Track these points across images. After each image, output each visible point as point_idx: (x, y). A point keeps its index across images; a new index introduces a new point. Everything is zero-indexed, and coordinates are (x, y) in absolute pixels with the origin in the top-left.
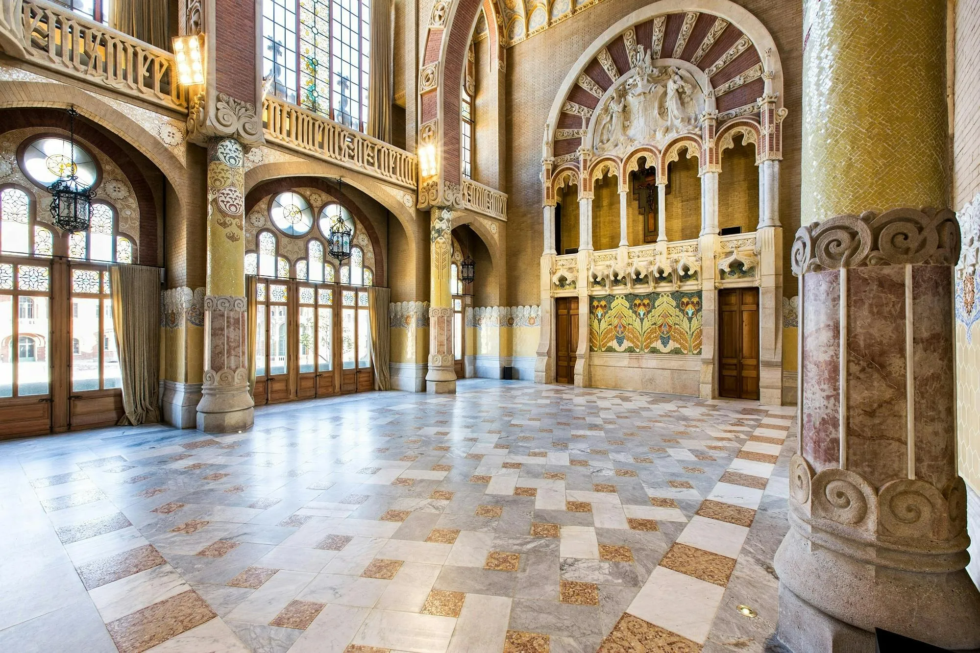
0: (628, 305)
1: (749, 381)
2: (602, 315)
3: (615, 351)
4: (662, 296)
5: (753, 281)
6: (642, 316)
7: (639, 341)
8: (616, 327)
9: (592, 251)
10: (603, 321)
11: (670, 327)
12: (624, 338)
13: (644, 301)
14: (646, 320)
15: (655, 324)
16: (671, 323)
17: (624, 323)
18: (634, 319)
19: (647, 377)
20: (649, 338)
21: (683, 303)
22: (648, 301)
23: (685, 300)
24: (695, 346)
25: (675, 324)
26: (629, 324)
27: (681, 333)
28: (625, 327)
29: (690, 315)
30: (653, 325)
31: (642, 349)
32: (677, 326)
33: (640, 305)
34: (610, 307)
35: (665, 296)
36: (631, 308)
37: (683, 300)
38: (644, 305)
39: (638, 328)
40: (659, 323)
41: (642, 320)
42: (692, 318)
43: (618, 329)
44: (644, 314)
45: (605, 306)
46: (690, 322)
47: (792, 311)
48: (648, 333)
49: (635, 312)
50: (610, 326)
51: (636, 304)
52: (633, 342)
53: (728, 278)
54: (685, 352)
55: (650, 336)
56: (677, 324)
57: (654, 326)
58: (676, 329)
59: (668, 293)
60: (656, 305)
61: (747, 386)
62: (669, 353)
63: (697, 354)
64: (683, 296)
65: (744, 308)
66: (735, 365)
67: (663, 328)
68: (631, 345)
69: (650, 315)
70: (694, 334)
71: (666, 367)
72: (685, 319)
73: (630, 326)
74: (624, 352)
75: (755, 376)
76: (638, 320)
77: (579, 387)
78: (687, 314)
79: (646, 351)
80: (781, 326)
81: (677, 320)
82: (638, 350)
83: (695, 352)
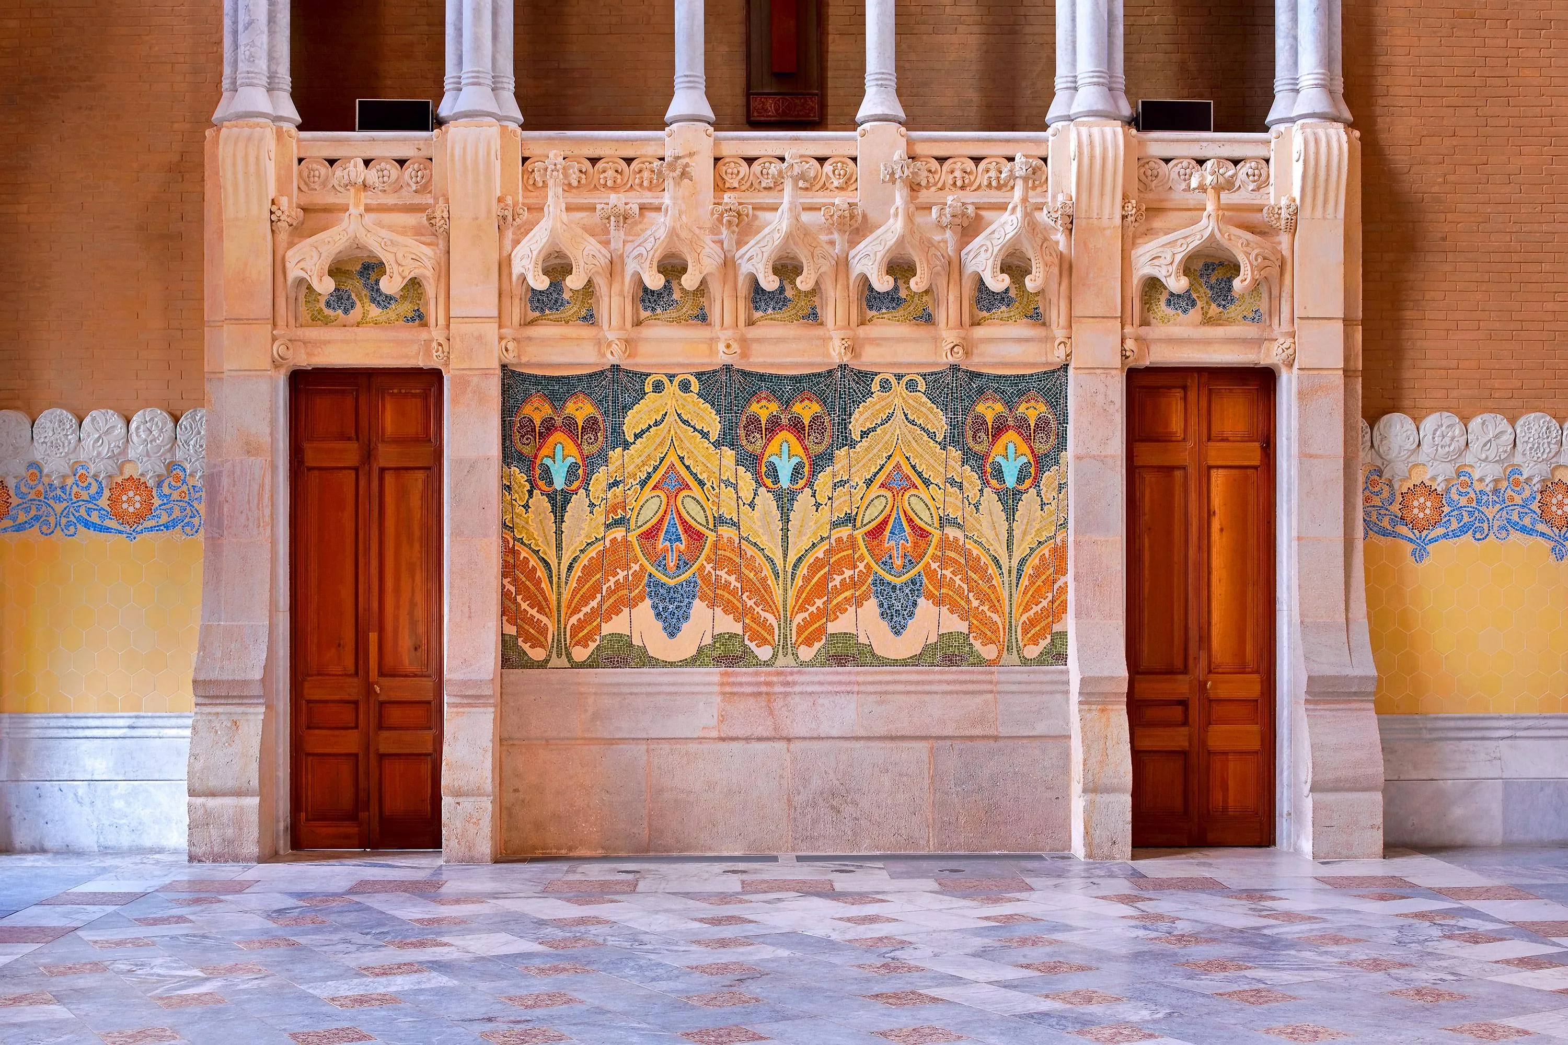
0: (713, 424)
1: (1234, 767)
2: (572, 472)
3: (645, 660)
4: (885, 386)
5: (1258, 342)
6: (785, 482)
7: (769, 606)
8: (650, 535)
9: (513, 126)
10: (578, 502)
11: (922, 534)
12: (689, 592)
13: (797, 408)
14: (804, 499)
15: (849, 519)
16: (924, 518)
17: (694, 513)
18: (746, 494)
19: (816, 783)
20: (821, 589)
21: (980, 422)
22: (816, 408)
23: (989, 410)
24: (1032, 623)
25: (944, 522)
26: (720, 520)
27: (974, 565)
28: (696, 537)
29: (1010, 481)
30: (835, 525)
31: (784, 647)
32: (952, 532)
33: (774, 426)
34: (617, 431)
35: (899, 388)
36: (727, 439)
37: (980, 408)
38: (797, 427)
39: (763, 541)
40: (872, 515)
41: (786, 501)
42: (1017, 494)
43: (661, 544)
44: (797, 472)
45: (591, 425)
46: (1010, 512)
47: (1380, 473)
48: (816, 566)
49: (750, 461)
50: (618, 533)
51: (754, 421)
52: (740, 613)
53: (1165, 320)
54: (989, 652)
55: (827, 578)
56: (955, 523)
57: (844, 532)
58: (945, 543)
59: (912, 374)
60: (856, 425)
61: (1225, 789)
62: (915, 661)
63: (1040, 661)
64: (981, 391)
65: (1215, 453)
66: (1184, 703)
67: (888, 542)
68: (729, 625)
69: (824, 480)
70: (1028, 570)
71: (903, 726)
72: (990, 500)
73: (726, 532)
74: (691, 662)
75: (1255, 744)
76: (766, 500)
77: (469, 860)
78: (999, 473)
79: (806, 654)
80: (1359, 532)
81: (954, 507)
82: (764, 653)
83: (1032, 652)
